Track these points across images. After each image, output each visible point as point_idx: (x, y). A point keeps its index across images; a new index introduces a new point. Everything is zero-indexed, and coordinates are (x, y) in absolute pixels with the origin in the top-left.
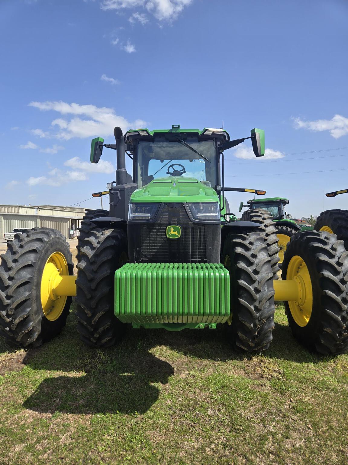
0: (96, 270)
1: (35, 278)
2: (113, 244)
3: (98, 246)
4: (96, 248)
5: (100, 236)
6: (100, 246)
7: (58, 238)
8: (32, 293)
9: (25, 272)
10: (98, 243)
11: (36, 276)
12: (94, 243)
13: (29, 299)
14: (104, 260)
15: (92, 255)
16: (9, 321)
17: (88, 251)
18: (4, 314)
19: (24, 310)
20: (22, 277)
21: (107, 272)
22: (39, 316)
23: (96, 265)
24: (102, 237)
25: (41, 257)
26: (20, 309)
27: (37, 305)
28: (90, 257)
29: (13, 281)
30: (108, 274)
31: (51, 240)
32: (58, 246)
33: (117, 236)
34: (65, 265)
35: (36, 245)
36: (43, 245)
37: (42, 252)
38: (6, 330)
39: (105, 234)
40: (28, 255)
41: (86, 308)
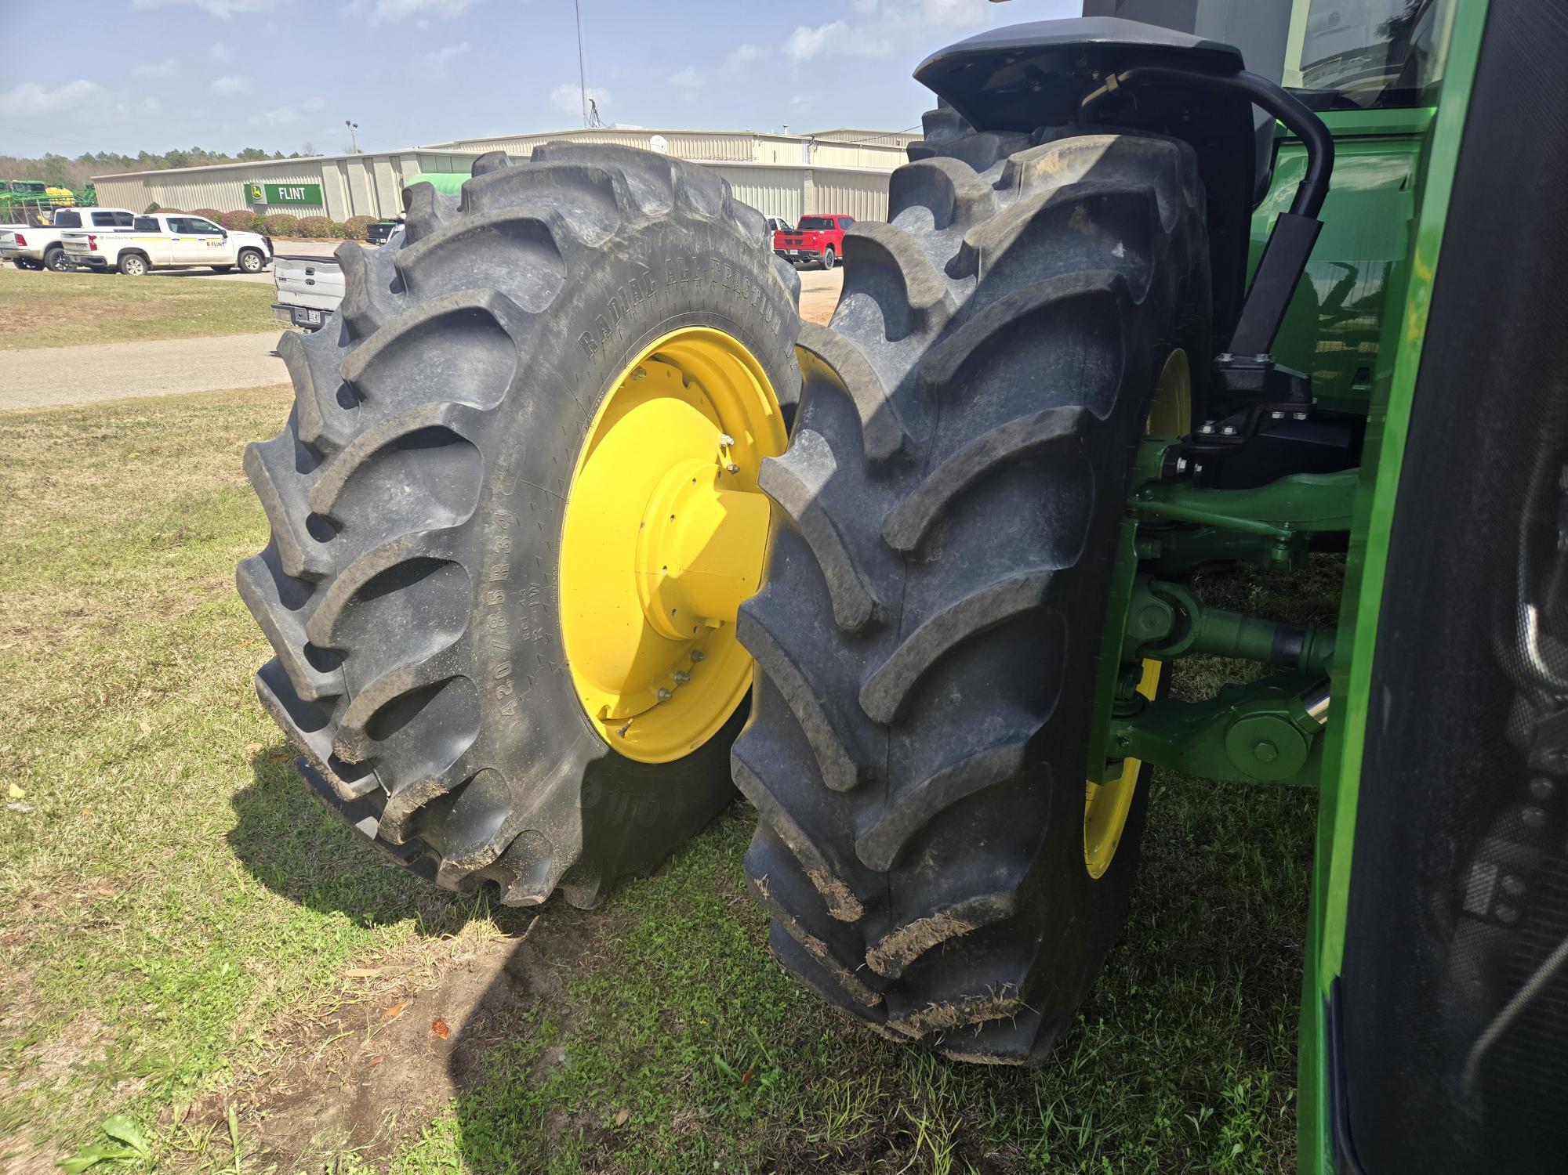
0: (911, 546)
1: (490, 529)
2: (1101, 280)
3: (957, 295)
4: (936, 322)
5: (986, 198)
6: (971, 303)
7: (699, 227)
8: (476, 637)
9: (412, 479)
10: (958, 269)
11: (501, 512)
12: (920, 264)
13: (451, 679)
14: (1001, 452)
15: (888, 386)
16: (353, 795)
17: (860, 348)
18: (317, 752)
19: (430, 745)
20: (394, 522)
21: (1018, 575)
22: (554, 764)
23: (915, 497)
24: (1002, 204)
25: (545, 369)
26: (405, 736)
27: (523, 707)
28: (866, 410)
29: (340, 540)
30: (1025, 602)
31: (631, 239)
32: (701, 291)
33: (1146, 201)
34: (768, 411)
35: (501, 271)
36: (558, 272)
37: (546, 331)
38: (360, 832)
39: (1028, 184)
40: (434, 353)
41: (816, 853)
